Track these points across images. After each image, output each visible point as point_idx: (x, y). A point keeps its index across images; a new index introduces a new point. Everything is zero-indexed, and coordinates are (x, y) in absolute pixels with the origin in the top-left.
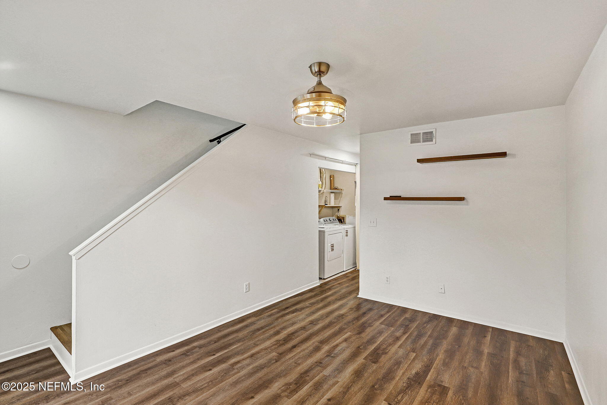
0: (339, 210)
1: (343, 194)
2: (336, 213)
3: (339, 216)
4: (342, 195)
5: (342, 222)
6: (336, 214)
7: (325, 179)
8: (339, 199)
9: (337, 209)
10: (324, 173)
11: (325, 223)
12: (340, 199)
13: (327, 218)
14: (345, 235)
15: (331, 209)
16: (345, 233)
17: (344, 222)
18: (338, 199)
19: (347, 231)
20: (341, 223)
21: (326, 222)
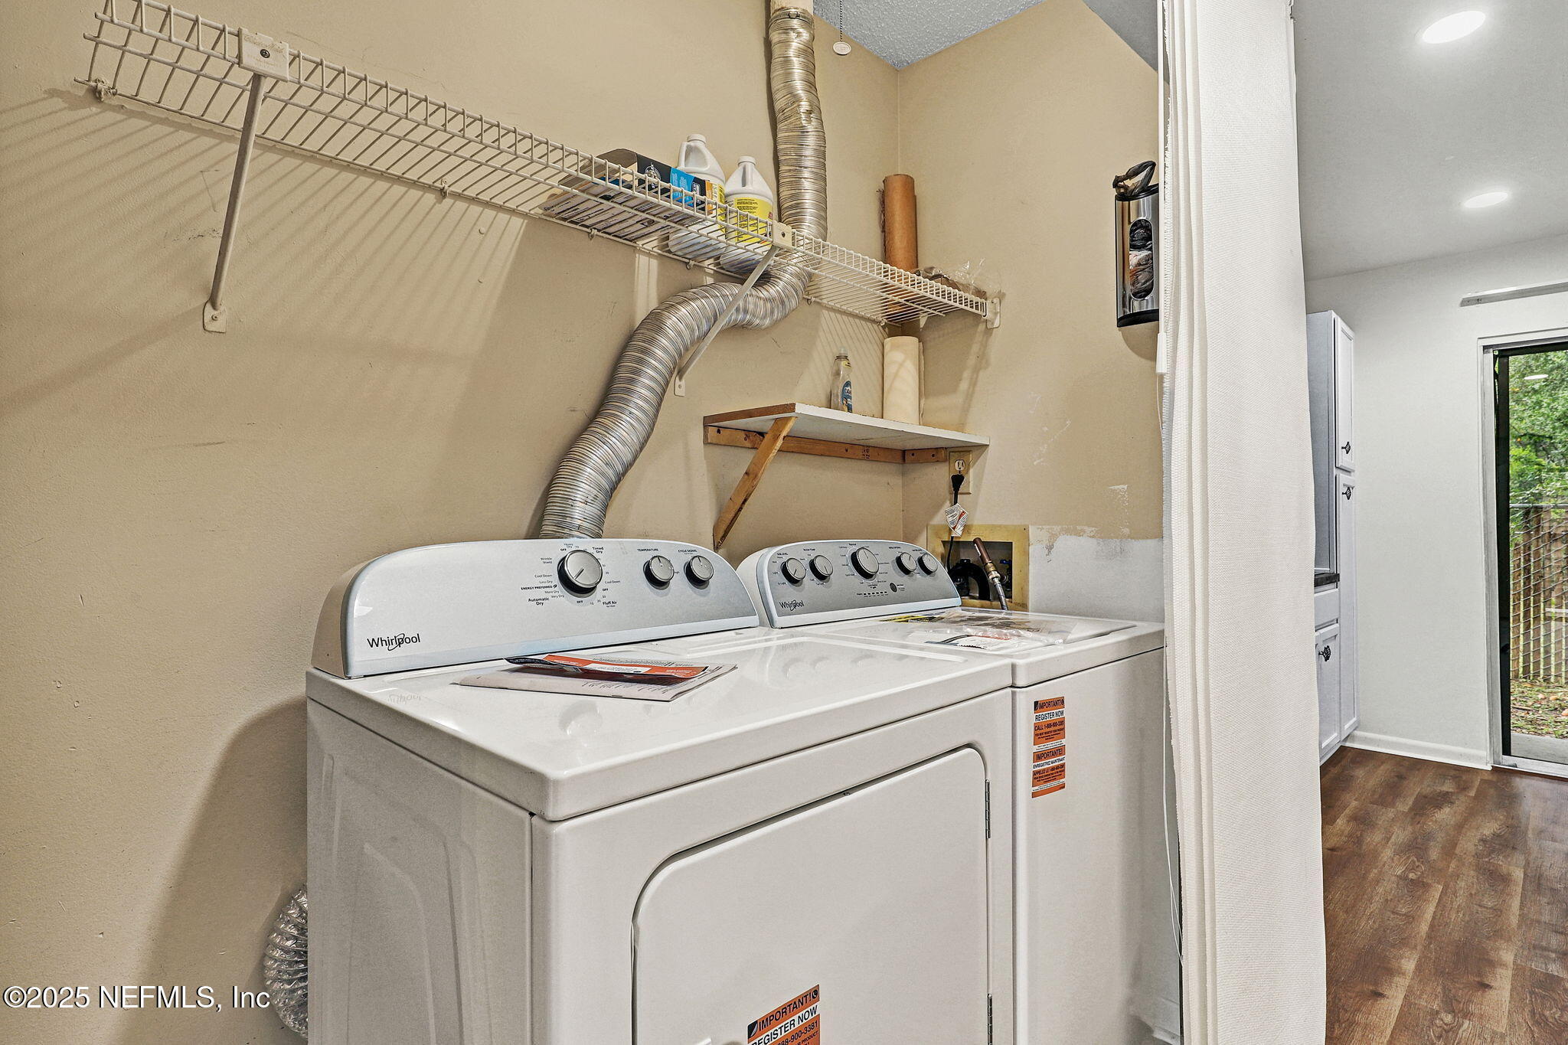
0: (957, 480)
1: (997, 340)
2: (938, 507)
3: (958, 532)
4: (984, 346)
5: (986, 593)
6: (939, 519)
7: (821, 178)
8: (964, 386)
9: (940, 475)
10: (805, 106)
11: (790, 593)
12: (973, 383)
13: (833, 555)
14: (1026, 768)
15: (897, 481)
16: (1027, 747)
17: (1008, 586)
18: (954, 389)
19: (1050, 715)
20: (984, 595)
21: (810, 581)
